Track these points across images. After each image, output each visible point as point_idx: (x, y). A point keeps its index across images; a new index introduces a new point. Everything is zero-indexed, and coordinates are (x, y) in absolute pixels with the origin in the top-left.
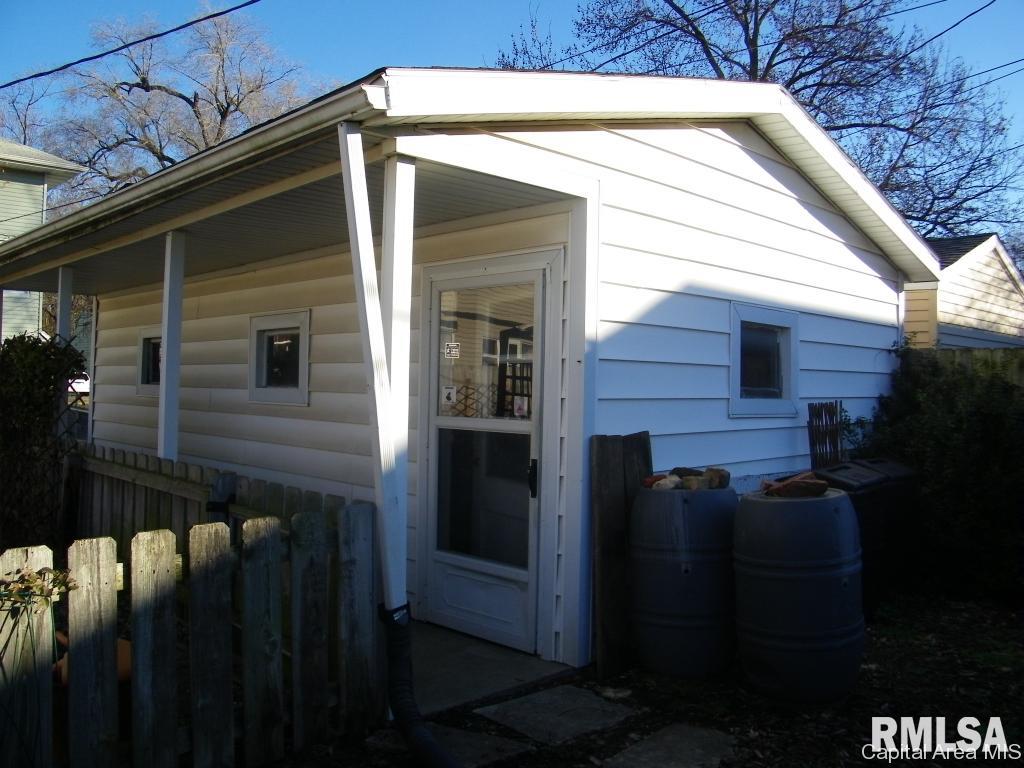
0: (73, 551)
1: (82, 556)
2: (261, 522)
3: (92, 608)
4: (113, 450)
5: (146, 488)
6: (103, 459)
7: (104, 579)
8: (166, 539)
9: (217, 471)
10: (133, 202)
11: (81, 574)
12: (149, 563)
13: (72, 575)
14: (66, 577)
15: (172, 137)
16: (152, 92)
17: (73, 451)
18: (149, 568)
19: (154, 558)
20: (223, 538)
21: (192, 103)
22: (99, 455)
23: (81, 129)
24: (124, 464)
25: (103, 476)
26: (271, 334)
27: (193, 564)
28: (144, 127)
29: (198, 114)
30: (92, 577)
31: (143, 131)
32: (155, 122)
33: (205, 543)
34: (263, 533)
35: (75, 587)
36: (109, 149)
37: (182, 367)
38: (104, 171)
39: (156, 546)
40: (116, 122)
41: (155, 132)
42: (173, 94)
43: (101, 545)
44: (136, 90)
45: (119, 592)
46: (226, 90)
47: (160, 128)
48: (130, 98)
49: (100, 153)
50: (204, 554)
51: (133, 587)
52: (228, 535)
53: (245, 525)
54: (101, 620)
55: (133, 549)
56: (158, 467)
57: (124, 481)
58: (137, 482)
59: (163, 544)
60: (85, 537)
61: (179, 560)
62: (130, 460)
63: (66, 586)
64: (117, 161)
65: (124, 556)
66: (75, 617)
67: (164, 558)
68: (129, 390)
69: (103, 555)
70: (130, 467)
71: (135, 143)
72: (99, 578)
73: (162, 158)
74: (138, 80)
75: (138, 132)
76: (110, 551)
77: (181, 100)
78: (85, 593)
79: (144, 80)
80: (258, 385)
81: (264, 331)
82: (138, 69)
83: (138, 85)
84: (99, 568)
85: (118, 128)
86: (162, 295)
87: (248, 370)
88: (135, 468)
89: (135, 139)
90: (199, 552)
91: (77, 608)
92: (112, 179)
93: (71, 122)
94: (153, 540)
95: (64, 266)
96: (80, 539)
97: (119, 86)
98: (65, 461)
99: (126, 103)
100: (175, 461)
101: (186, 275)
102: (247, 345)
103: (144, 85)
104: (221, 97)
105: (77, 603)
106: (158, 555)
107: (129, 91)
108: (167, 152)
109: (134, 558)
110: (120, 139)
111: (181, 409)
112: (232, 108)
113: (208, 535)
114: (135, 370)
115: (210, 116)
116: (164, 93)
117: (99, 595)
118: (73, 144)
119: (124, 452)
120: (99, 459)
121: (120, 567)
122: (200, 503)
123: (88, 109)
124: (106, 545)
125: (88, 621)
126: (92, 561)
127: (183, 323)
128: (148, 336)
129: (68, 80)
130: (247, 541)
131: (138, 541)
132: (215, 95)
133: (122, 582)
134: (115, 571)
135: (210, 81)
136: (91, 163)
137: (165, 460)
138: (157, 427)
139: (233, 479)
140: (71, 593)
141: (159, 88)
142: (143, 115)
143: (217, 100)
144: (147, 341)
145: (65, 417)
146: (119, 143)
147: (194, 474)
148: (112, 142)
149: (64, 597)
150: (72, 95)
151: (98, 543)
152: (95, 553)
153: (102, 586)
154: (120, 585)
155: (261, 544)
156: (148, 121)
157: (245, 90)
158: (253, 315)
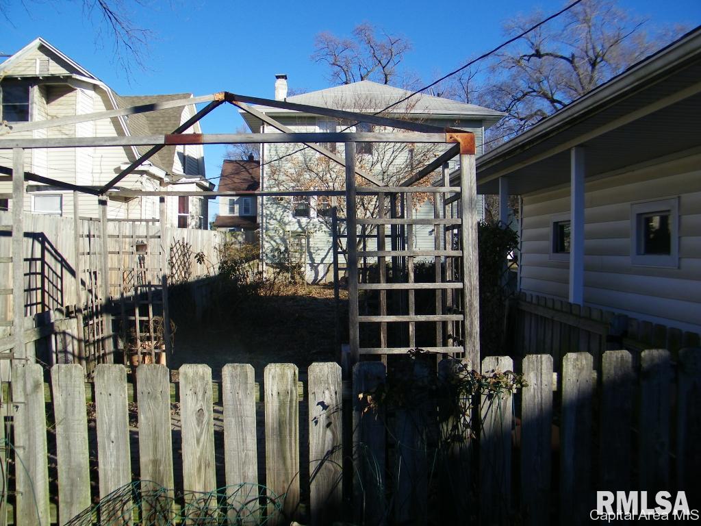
0: (525, 361)
1: (531, 366)
2: (655, 352)
3: (536, 400)
4: (538, 297)
5: (561, 323)
6: (531, 303)
7: (545, 382)
8: (586, 359)
9: (614, 314)
10: (549, 129)
11: (530, 378)
12: (574, 375)
13: (524, 378)
14: (521, 378)
15: (559, 86)
16: (544, 58)
17: (511, 296)
18: (574, 378)
19: (578, 371)
20: (627, 361)
21: (571, 61)
22: (528, 299)
23: (500, 89)
24: (545, 306)
25: (531, 313)
26: (647, 216)
27: (605, 378)
28: (539, 82)
29: (575, 68)
30: (537, 380)
31: (539, 85)
32: (547, 78)
33: (613, 364)
34: (656, 361)
35: (526, 386)
36: (519, 100)
37: (586, 241)
38: (516, 115)
39: (579, 363)
40: (522, 82)
41: (547, 85)
42: (557, 56)
43: (543, 359)
44: (533, 59)
45: (554, 392)
46: (594, 48)
47: (550, 81)
48: (530, 64)
49: (513, 103)
50: (612, 372)
51: (563, 390)
52: (630, 360)
53: (643, 354)
54: (542, 409)
55: (564, 363)
56: (570, 309)
57: (545, 318)
58: (555, 319)
59: (584, 362)
60: (533, 353)
61: (595, 375)
62: (550, 304)
63: (521, 384)
64: (523, 108)
65: (558, 368)
66: (526, 405)
67: (584, 372)
68: (545, 257)
69: (544, 366)
70: (550, 308)
71: (535, 94)
72: (541, 381)
73: (553, 101)
74: (534, 52)
75: (535, 86)
76: (549, 364)
77: (562, 60)
78: (532, 390)
79: (537, 51)
80: (638, 253)
81: (642, 214)
82: (533, 44)
83: (533, 55)
84: (541, 374)
85: (523, 85)
86: (570, 192)
87: (630, 242)
88: (553, 309)
89: (534, 91)
90: (609, 370)
91: (527, 399)
92: (522, 119)
93: (494, 86)
94: (577, 359)
95: (502, 176)
96: (530, 354)
97: (521, 58)
98: (507, 303)
99: (527, 69)
100: (582, 305)
101: (586, 177)
102: (630, 224)
103: (538, 54)
104: (591, 53)
105: (527, 395)
106: (581, 370)
107: (528, 60)
108: (556, 97)
109: (564, 370)
110: (525, 92)
111: (584, 270)
112: (599, 60)
113: (615, 358)
114: (548, 244)
115: (584, 67)
116: (551, 57)
117: (541, 393)
118: (496, 100)
119: (545, 298)
120: (529, 302)
121: (555, 375)
122: (600, 336)
123: (503, 76)
124: (546, 360)
125: (534, 408)
126: (537, 369)
127: (585, 210)
128: (556, 221)
129: (490, 60)
130: (644, 365)
131: (567, 359)
132: (586, 52)
133: (556, 386)
134: (552, 377)
135: (582, 44)
136: (507, 110)
137: (574, 304)
138: (568, 283)
139: (626, 320)
140: (524, 388)
141: (547, 54)
142: (538, 75)
143: (588, 56)
144: (556, 224)
145: (506, 275)
146: (524, 95)
147: (595, 315)
148: (519, 95)
149: (520, 391)
150: (493, 70)
151: (541, 358)
152: (540, 364)
153: (543, 387)
154: (555, 387)
155: (655, 368)
156: (542, 78)
157: (607, 45)
158: (632, 202)
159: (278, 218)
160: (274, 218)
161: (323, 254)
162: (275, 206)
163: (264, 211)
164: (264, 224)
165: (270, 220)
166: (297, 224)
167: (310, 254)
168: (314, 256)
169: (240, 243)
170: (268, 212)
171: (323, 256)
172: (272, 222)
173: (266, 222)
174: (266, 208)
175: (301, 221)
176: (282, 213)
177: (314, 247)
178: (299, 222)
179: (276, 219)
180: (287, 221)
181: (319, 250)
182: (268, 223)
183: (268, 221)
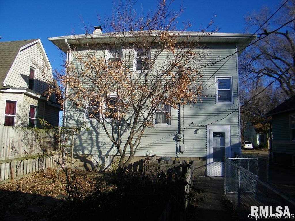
36: (255, 59)
79: (265, 31)
159: (76, 119)
160: (73, 118)
161: (108, 147)
162: (74, 110)
163: (66, 113)
164: (65, 124)
165: (69, 120)
166: (89, 124)
167: (99, 148)
168: (101, 149)
169: (51, 137)
170: (69, 115)
171: (109, 150)
172: (71, 122)
173: (67, 122)
174: (67, 111)
175: (93, 121)
176: (78, 115)
177: (102, 142)
178: (91, 122)
179: (74, 120)
180: (82, 121)
181: (105, 144)
182: (68, 122)
183: (68, 121)
